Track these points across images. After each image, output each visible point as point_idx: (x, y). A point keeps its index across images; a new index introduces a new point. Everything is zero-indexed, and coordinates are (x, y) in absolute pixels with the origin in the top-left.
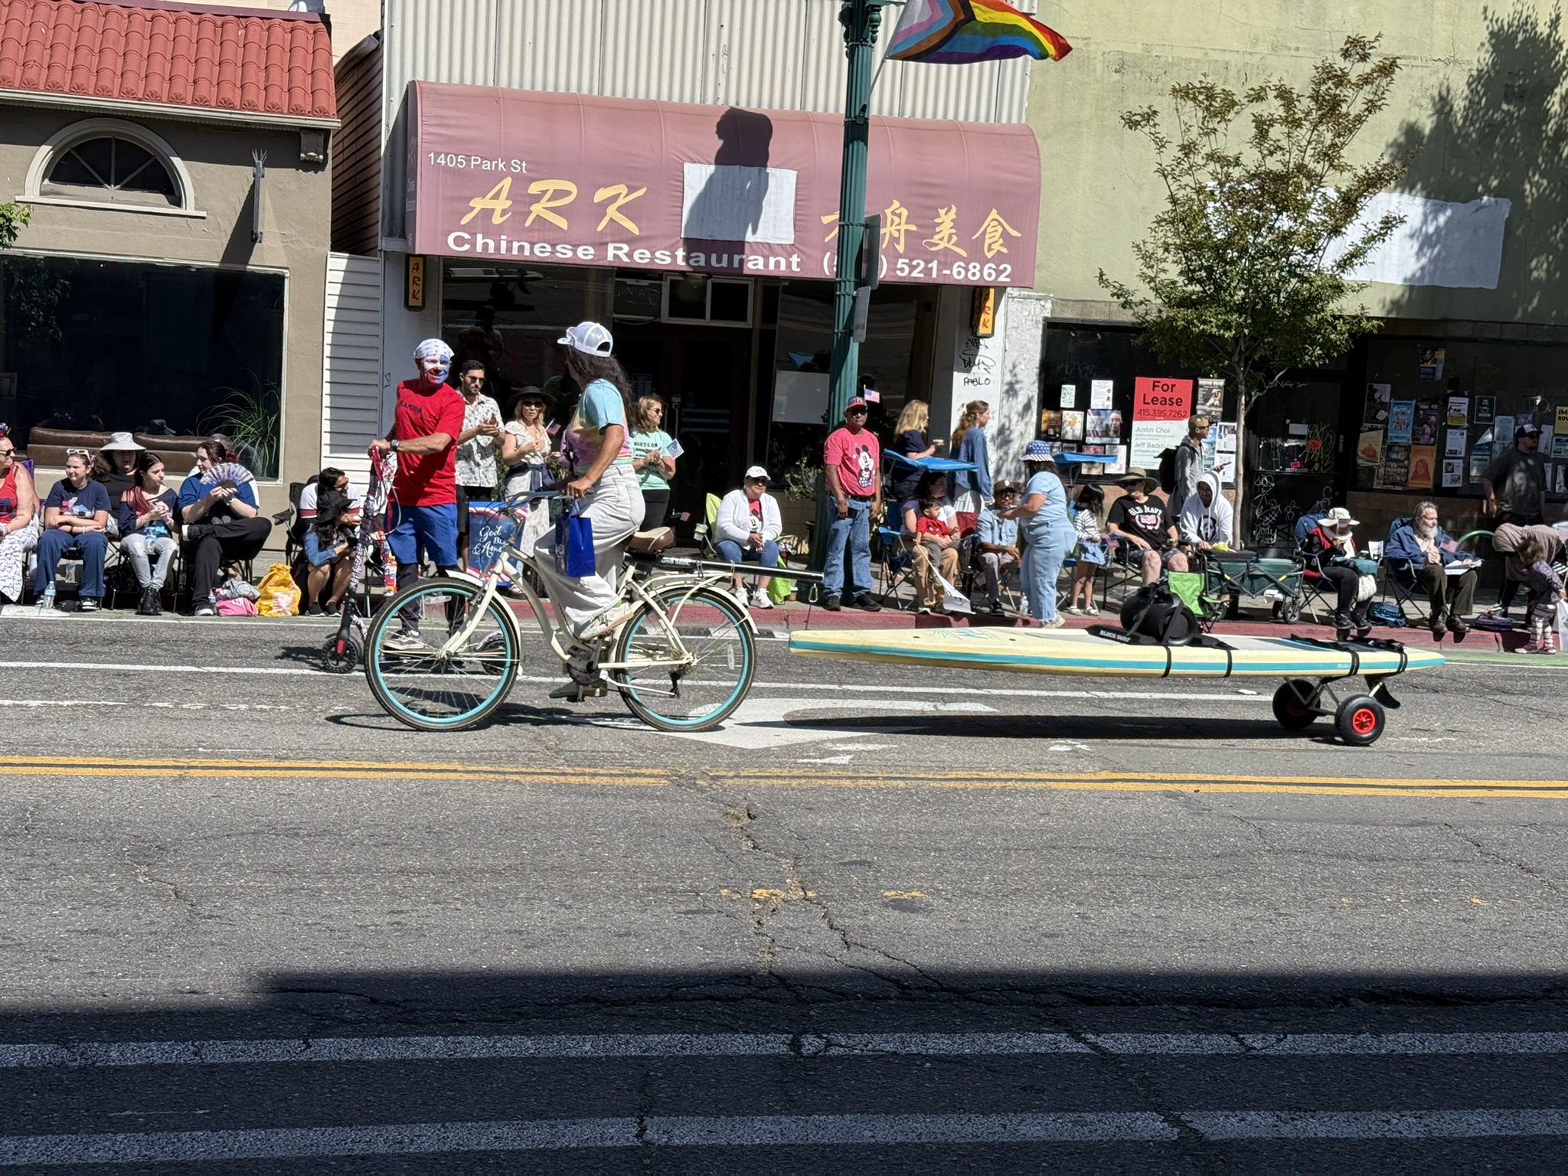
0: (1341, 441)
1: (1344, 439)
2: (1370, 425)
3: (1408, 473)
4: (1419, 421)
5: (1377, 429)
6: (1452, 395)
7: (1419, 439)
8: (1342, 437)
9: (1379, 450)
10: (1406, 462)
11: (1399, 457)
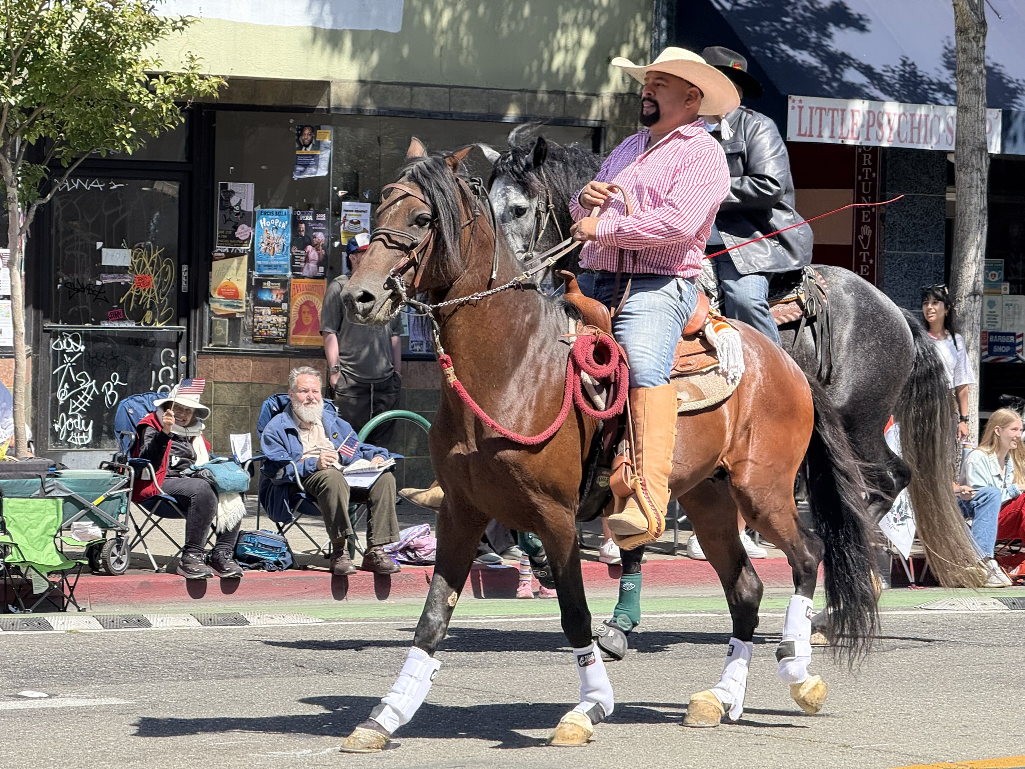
0: (185, 274)
1: (189, 271)
2: (226, 249)
3: (287, 323)
4: (300, 240)
5: (238, 255)
6: (345, 198)
7: (300, 269)
8: (185, 268)
9: (242, 287)
10: (285, 306)
11: (275, 297)
